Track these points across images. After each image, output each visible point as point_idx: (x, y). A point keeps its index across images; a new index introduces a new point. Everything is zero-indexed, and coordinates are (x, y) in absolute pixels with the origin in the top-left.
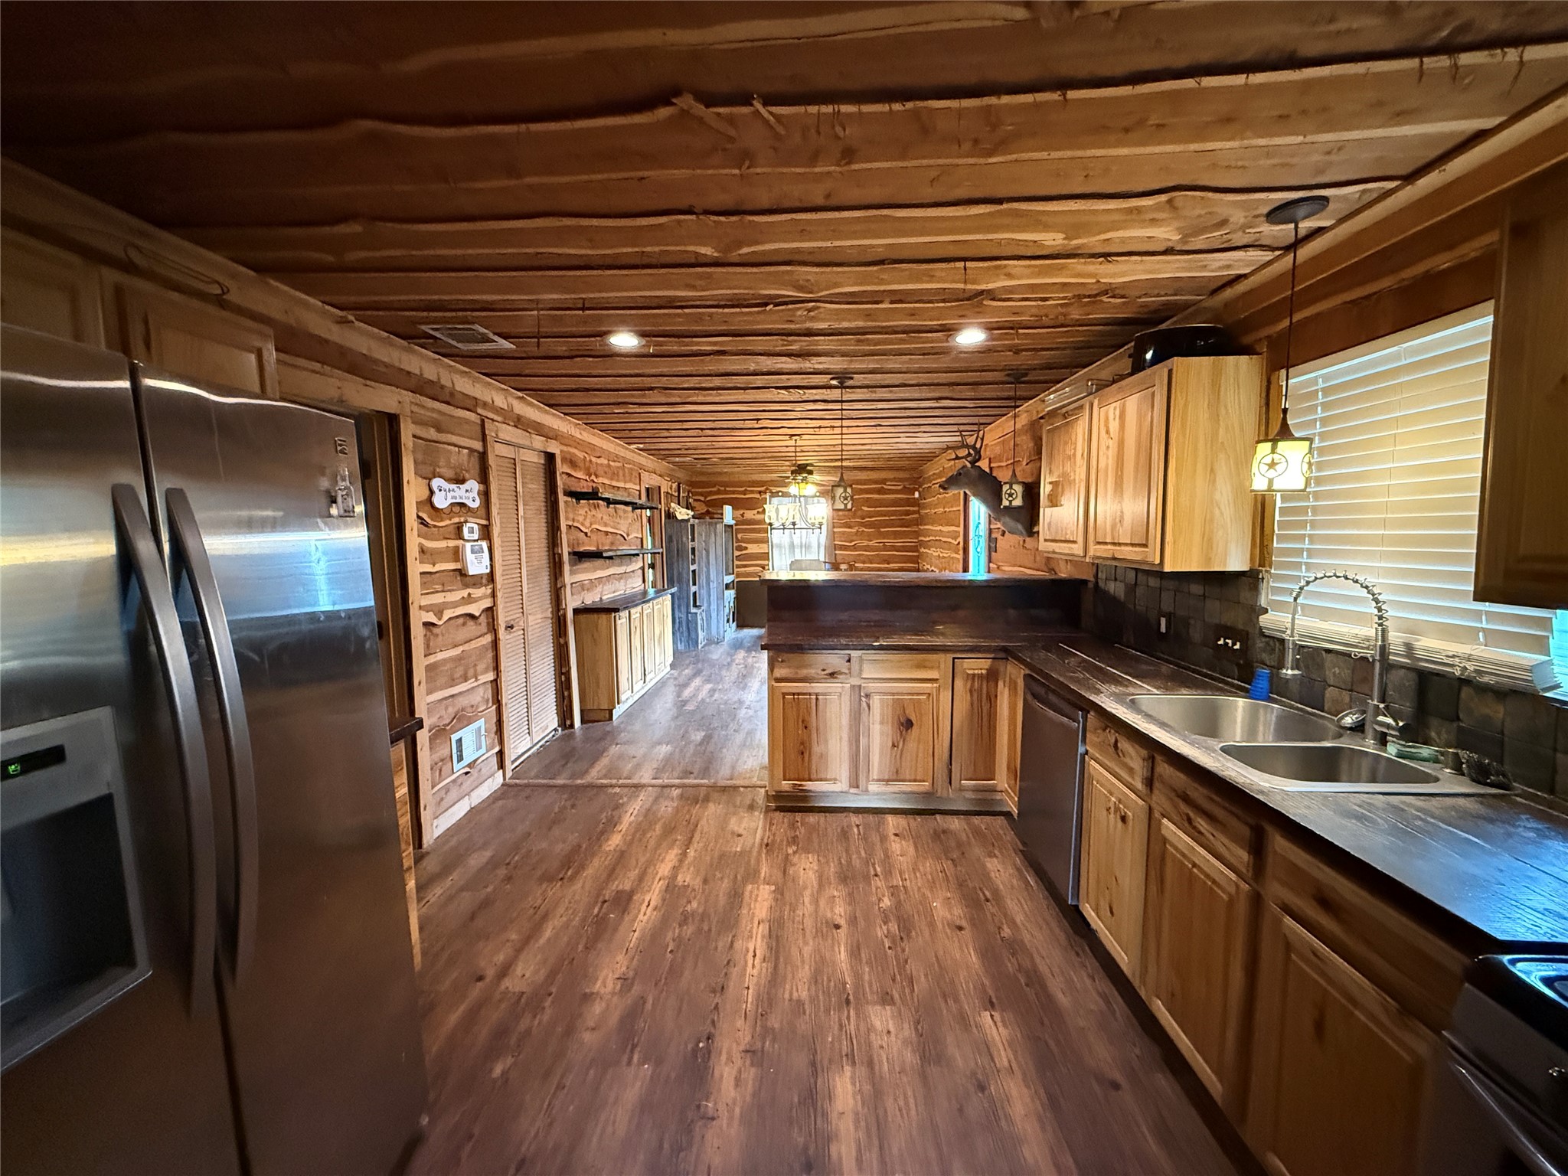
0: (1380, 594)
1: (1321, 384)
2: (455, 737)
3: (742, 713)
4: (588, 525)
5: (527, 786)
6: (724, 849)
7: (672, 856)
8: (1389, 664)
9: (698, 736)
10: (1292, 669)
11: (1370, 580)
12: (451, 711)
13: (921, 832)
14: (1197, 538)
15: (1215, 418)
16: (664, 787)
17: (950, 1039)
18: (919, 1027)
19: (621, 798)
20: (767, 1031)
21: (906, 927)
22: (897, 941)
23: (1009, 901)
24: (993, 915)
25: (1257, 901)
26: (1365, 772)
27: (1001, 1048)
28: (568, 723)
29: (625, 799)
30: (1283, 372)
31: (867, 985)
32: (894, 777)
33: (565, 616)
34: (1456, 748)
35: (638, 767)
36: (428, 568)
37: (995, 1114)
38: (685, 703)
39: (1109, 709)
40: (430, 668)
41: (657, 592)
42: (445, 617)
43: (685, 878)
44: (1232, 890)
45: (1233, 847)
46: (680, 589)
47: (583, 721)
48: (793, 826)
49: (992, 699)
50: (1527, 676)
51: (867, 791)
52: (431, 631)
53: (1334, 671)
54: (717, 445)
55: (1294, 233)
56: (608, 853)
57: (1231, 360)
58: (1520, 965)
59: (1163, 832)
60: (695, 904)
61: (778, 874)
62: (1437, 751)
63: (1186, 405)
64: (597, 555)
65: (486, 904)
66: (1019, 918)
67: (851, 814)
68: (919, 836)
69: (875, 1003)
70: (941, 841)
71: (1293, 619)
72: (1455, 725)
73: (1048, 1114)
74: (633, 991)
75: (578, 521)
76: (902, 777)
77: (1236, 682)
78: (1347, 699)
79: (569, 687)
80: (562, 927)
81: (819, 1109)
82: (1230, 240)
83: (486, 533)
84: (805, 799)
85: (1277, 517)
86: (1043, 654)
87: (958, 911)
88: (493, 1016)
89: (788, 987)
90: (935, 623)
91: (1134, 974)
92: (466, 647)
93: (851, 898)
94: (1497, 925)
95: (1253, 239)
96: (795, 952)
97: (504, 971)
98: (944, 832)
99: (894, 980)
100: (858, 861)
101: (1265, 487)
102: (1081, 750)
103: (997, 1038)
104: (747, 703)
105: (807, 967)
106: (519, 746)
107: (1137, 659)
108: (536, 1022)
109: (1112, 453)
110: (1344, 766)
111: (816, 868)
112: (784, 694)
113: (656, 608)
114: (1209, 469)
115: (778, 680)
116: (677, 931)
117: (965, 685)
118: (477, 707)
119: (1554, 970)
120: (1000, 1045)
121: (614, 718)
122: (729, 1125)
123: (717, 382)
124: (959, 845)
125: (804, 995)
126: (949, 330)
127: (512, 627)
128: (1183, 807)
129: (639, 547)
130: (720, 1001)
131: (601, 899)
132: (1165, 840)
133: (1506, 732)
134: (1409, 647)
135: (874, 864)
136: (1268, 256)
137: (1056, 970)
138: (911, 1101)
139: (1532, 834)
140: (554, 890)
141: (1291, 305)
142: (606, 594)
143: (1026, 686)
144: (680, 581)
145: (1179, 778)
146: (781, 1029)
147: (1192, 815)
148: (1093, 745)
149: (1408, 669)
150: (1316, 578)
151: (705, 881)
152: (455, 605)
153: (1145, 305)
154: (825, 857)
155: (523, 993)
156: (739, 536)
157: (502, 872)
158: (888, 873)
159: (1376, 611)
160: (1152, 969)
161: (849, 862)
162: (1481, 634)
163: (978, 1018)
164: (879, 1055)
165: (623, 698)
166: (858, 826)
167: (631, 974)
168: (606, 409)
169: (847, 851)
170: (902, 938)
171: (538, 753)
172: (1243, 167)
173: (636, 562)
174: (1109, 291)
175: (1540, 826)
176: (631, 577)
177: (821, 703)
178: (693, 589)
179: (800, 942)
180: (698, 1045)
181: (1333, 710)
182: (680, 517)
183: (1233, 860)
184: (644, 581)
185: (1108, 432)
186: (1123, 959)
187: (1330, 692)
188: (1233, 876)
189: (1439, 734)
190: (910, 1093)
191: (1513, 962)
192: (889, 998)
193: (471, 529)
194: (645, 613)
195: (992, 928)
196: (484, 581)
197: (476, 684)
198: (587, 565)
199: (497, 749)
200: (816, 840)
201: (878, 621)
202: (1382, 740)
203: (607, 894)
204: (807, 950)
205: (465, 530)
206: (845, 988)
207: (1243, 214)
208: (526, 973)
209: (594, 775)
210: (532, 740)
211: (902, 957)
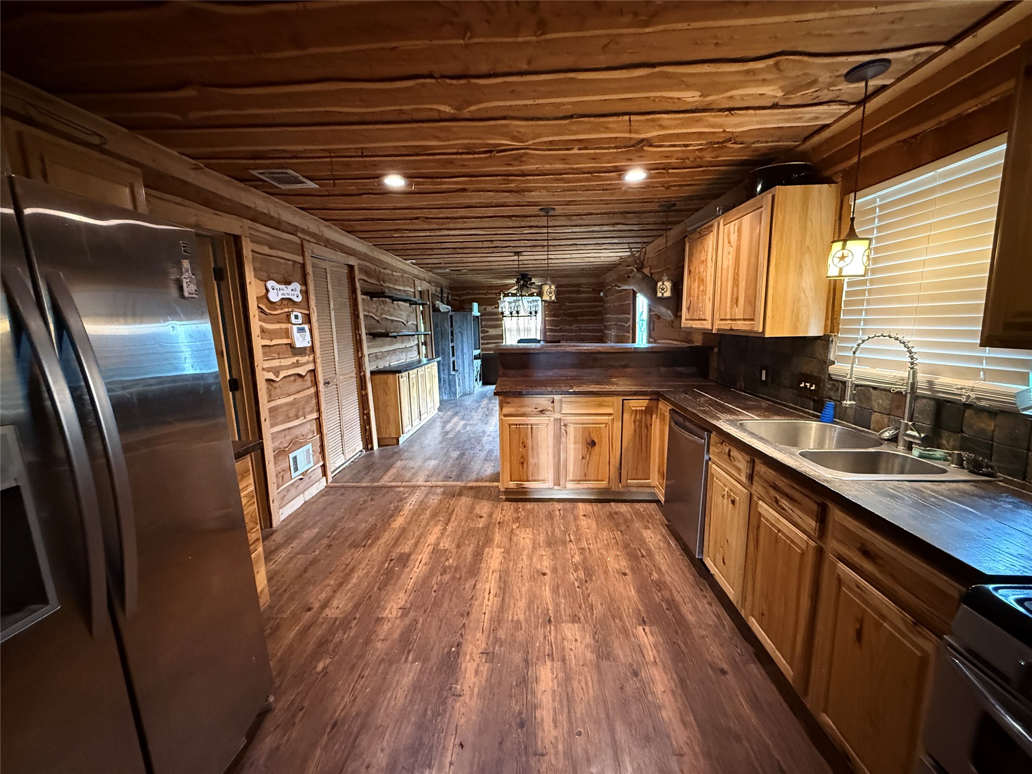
0: (912, 347)
1: (878, 202)
2: (291, 456)
3: (485, 439)
4: (378, 314)
5: (342, 487)
6: (471, 526)
7: (436, 531)
8: (917, 396)
9: (455, 454)
10: (850, 400)
11: (906, 339)
12: (288, 438)
13: (601, 513)
14: (788, 313)
15: (804, 228)
16: (432, 487)
17: (616, 644)
18: (596, 637)
19: (404, 494)
20: (497, 640)
21: (589, 574)
22: (583, 583)
23: (657, 557)
24: (646, 566)
25: (820, 552)
26: (896, 468)
27: (650, 649)
28: (370, 446)
29: (407, 495)
30: (852, 195)
31: (563, 611)
32: (584, 479)
33: (364, 376)
34: (960, 450)
35: (415, 474)
36: (267, 342)
37: (643, 691)
38: (447, 433)
39: (725, 430)
40: (272, 410)
41: (429, 360)
42: (281, 376)
43: (445, 544)
44: (804, 547)
45: (806, 518)
46: (444, 359)
47: (379, 446)
48: (516, 510)
49: (648, 427)
50: (1012, 400)
51: (565, 487)
52: (272, 386)
53: (879, 402)
54: (466, 260)
55: (864, 91)
56: (394, 529)
57: (816, 187)
58: (1000, 591)
59: (759, 509)
60: (451, 561)
61: (505, 540)
62: (945, 453)
63: (783, 221)
64: (386, 335)
65: (314, 562)
66: (664, 568)
67: (555, 503)
68: (599, 516)
69: (567, 621)
70: (614, 519)
71: (852, 367)
72: (959, 435)
73: (679, 690)
74: (410, 616)
75: (372, 312)
76: (588, 478)
77: (811, 411)
78: (886, 420)
79: (369, 423)
80: (364, 576)
81: (529, 689)
82: (818, 97)
83: (308, 319)
84: (525, 493)
85: (844, 298)
86: (683, 396)
87: (624, 563)
88: (318, 632)
89: (511, 613)
90: (611, 377)
91: (737, 602)
92: (297, 396)
93: (554, 556)
94: (985, 565)
95: (834, 95)
96: (516, 589)
97: (325, 605)
98: (616, 513)
99: (580, 607)
100: (559, 533)
101: (837, 274)
102: (706, 457)
103: (647, 643)
104: (488, 433)
105: (524, 600)
106: (336, 462)
107: (746, 399)
108: (346, 636)
109: (732, 257)
110: (883, 465)
111: (531, 537)
112: (510, 425)
113: (427, 371)
114: (798, 266)
115: (505, 416)
116: (439, 578)
117: (631, 418)
118: (307, 436)
119: (1024, 594)
120: (648, 646)
121: (400, 443)
122: (471, 699)
123: (462, 212)
124: (626, 521)
125: (522, 618)
126: (621, 171)
127: (328, 383)
128: (773, 493)
129: (415, 330)
130: (466, 622)
131: (389, 559)
132: (760, 515)
133: (995, 440)
134: (931, 383)
135: (569, 535)
136: (845, 109)
137: (687, 600)
138: (590, 684)
139: (1010, 506)
140: (358, 553)
141: (861, 145)
142: (394, 362)
143: (671, 418)
144: (443, 354)
145: (770, 473)
146: (506, 639)
147: (778, 497)
148: (714, 454)
149: (931, 399)
150: (869, 338)
151: (458, 546)
152: (288, 368)
153: (757, 150)
154: (537, 530)
155: (337, 618)
156: (483, 323)
157: (325, 542)
158: (579, 540)
159: (909, 360)
160: (749, 598)
161: (553, 533)
162: (981, 373)
163: (635, 631)
164: (569, 655)
165: (406, 430)
166: (559, 510)
167: (409, 606)
168: (388, 234)
169: (552, 525)
170: (586, 581)
171: (350, 466)
172: (830, 35)
173: (413, 340)
174: (732, 138)
175: (1015, 501)
176: (410, 351)
177: (534, 431)
178: (452, 359)
179: (520, 584)
180: (451, 650)
181: (877, 428)
182: (442, 310)
183: (804, 526)
184: (419, 354)
185: (729, 242)
186: (731, 593)
187: (875, 417)
188: (805, 537)
189: (948, 442)
190: (589, 679)
191: (996, 589)
192: (577, 618)
193: (297, 316)
194: (419, 374)
195: (646, 574)
196: (308, 352)
197: (304, 421)
198: (379, 341)
199: (321, 463)
200: (531, 520)
201: (573, 376)
202: (909, 447)
203: (394, 555)
204: (524, 590)
205: (293, 317)
206: (548, 614)
207: (829, 74)
208: (340, 605)
209: (386, 480)
210: (345, 457)
211: (586, 593)
